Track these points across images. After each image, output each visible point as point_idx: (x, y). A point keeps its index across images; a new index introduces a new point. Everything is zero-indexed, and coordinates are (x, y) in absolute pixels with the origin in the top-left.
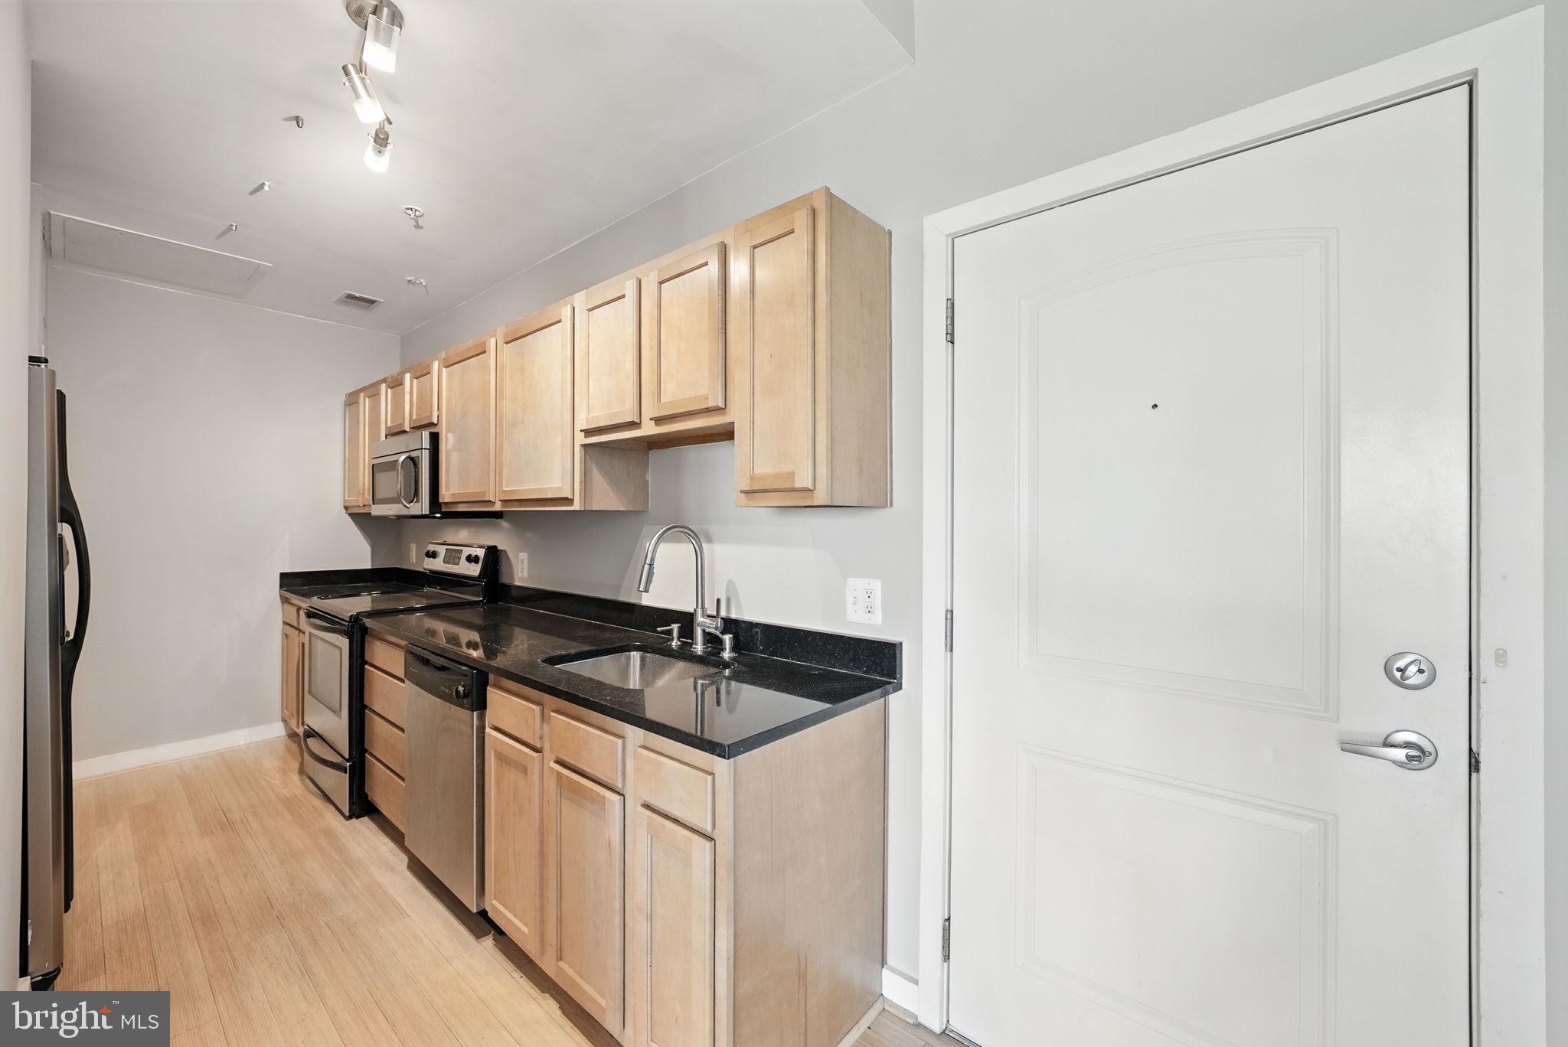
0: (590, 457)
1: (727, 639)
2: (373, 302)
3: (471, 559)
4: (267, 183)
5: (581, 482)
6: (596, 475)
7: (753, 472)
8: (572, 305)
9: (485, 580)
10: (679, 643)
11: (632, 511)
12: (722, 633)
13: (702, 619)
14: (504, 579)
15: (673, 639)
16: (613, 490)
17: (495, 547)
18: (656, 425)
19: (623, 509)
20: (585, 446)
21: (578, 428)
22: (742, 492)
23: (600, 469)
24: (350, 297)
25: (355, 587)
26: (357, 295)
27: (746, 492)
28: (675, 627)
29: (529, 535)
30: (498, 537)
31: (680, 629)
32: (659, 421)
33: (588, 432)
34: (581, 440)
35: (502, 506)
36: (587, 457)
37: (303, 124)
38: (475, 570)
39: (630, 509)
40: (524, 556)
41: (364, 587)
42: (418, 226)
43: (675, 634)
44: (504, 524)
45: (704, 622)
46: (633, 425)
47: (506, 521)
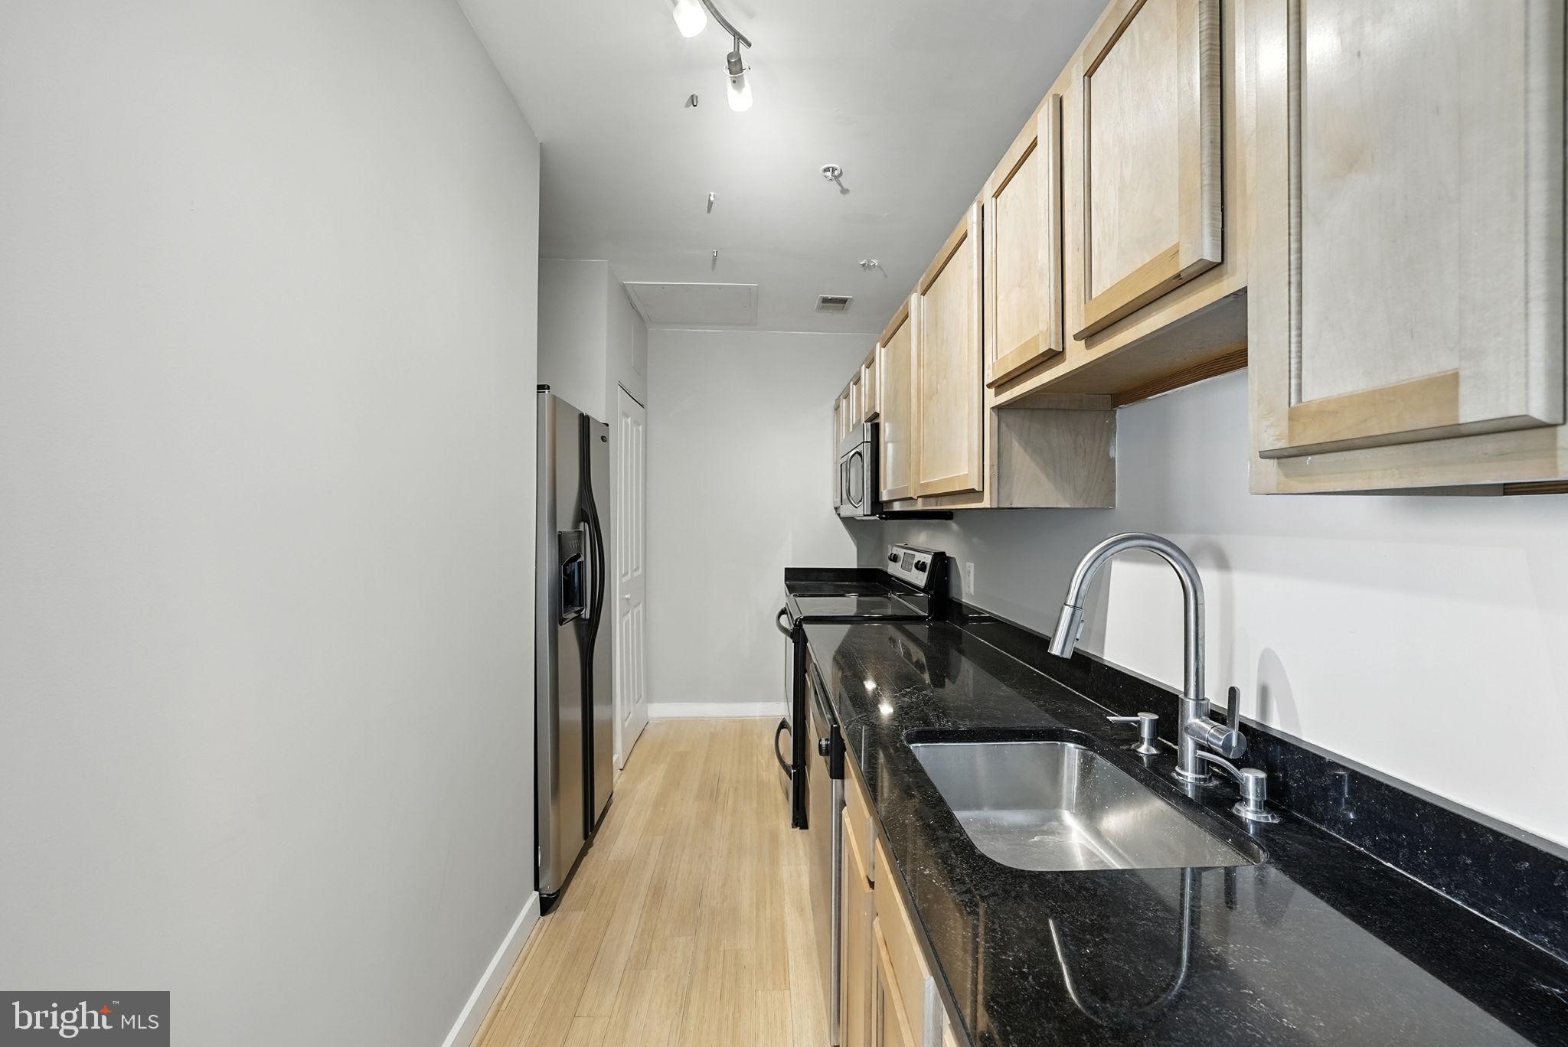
0: (1007, 426)
1: (1251, 779)
2: (844, 301)
3: (921, 567)
4: (712, 194)
5: (992, 466)
6: (1017, 451)
7: (1300, 400)
8: (979, 202)
9: (932, 592)
10: (1154, 751)
11: (1083, 509)
12: (1240, 764)
13: (1197, 721)
14: (954, 594)
15: (1141, 741)
16: (1047, 475)
17: (944, 553)
18: (1088, 346)
19: (1065, 505)
20: (999, 409)
21: (985, 384)
22: (1265, 455)
23: (1026, 444)
24: (825, 300)
25: (842, 586)
26: (830, 297)
27: (1280, 456)
28: (1146, 719)
29: (975, 540)
30: (946, 541)
31: (1156, 727)
32: (1091, 335)
33: (1000, 385)
34: (993, 399)
35: (924, 504)
36: (1003, 427)
37: (697, 102)
38: (920, 579)
39: (1080, 505)
40: (971, 566)
41: (851, 586)
42: (844, 191)
43: (1146, 733)
44: (954, 525)
45: (1202, 728)
46: (1052, 357)
47: (955, 523)
